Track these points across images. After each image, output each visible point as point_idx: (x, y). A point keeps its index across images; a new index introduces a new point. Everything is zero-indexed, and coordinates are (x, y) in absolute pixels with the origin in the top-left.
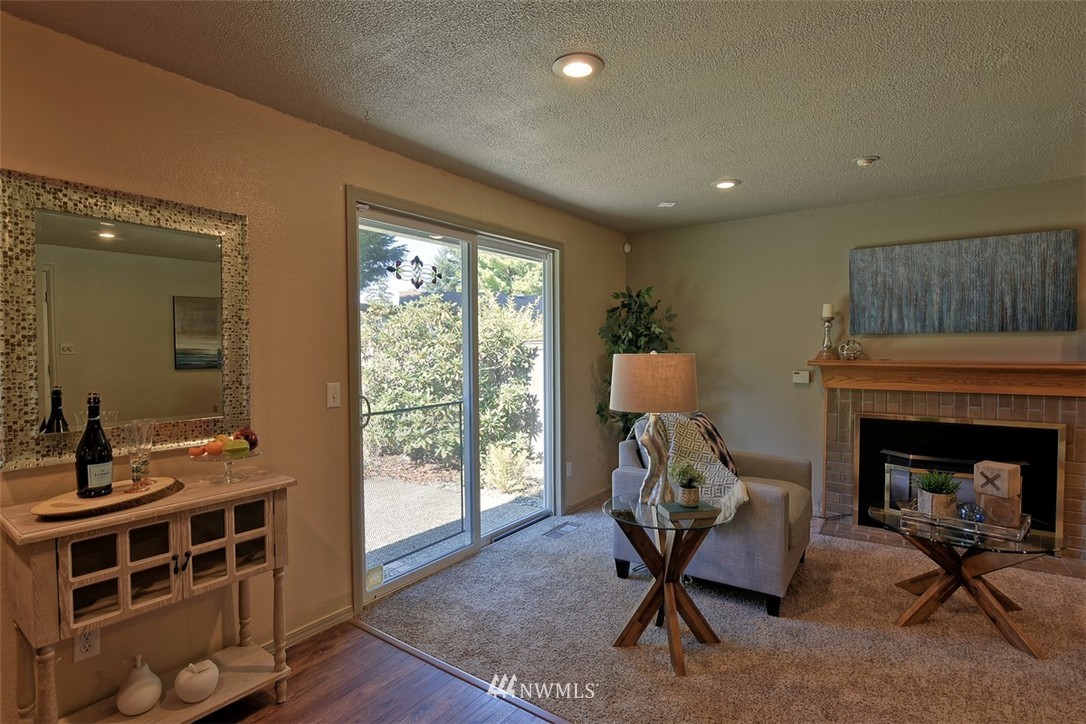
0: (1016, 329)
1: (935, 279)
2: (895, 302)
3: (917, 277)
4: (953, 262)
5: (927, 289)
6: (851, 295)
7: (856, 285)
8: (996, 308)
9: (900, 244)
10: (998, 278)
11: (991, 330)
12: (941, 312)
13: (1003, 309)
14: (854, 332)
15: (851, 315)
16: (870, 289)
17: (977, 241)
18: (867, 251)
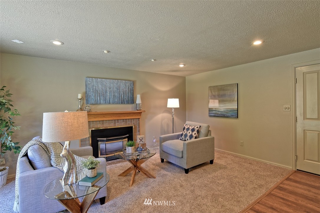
0: (124, 103)
1: (108, 89)
2: (98, 95)
3: (104, 88)
4: (112, 85)
5: (106, 92)
6: (86, 92)
7: (88, 89)
8: (121, 98)
9: (100, 78)
10: (121, 91)
11: (120, 104)
12: (109, 98)
13: (122, 98)
14: (87, 103)
15: (86, 97)
16: (92, 90)
17: (117, 81)
18: (91, 78)
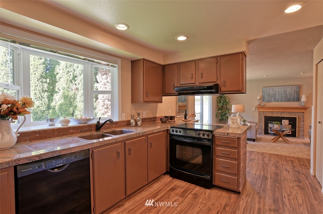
0: (290, 101)
1: (277, 93)
2: (270, 97)
3: (274, 92)
4: (280, 90)
5: (276, 94)
6: (263, 95)
7: (263, 94)
8: (287, 97)
9: (271, 87)
10: (287, 93)
11: (286, 101)
12: (278, 98)
13: (288, 98)
14: (263, 101)
15: (263, 99)
16: (266, 94)
17: (284, 87)
18: (265, 88)
